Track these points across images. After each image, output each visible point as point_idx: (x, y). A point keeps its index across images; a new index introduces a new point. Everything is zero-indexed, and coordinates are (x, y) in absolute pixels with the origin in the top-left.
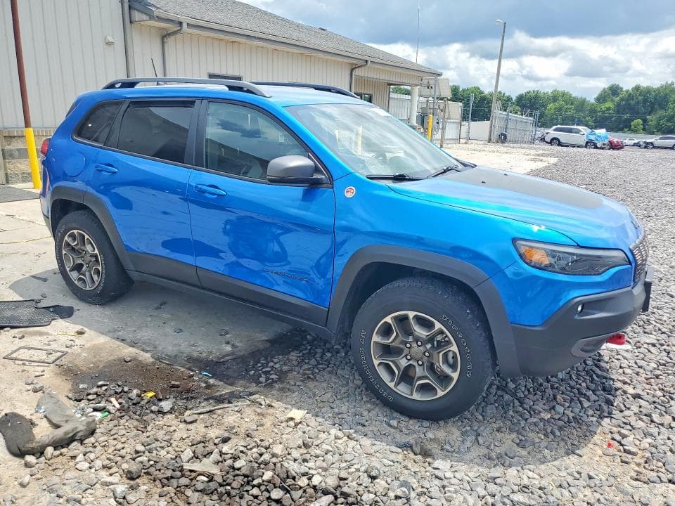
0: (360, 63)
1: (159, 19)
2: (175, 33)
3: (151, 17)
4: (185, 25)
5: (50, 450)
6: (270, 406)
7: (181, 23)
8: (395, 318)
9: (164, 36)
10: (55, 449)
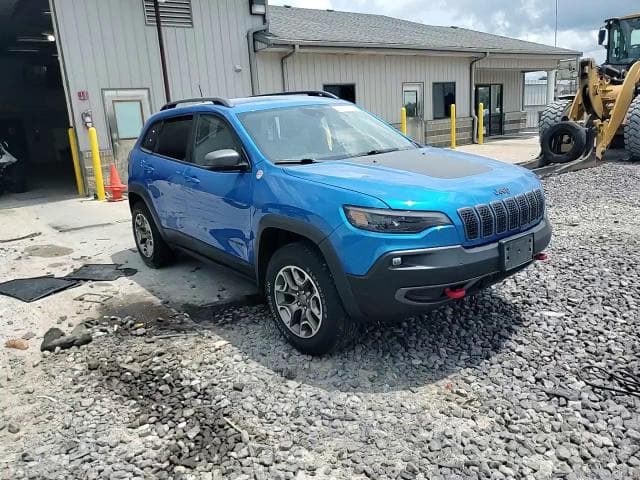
0: (479, 55)
1: (275, 45)
2: (291, 54)
3: (269, 46)
4: (297, 47)
5: (58, 349)
6: (210, 337)
7: (294, 46)
8: (285, 270)
9: (283, 58)
10: (62, 348)
